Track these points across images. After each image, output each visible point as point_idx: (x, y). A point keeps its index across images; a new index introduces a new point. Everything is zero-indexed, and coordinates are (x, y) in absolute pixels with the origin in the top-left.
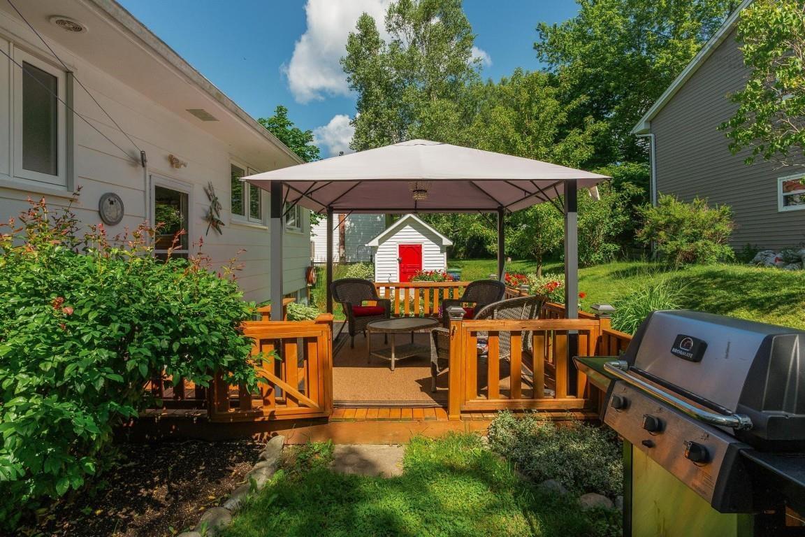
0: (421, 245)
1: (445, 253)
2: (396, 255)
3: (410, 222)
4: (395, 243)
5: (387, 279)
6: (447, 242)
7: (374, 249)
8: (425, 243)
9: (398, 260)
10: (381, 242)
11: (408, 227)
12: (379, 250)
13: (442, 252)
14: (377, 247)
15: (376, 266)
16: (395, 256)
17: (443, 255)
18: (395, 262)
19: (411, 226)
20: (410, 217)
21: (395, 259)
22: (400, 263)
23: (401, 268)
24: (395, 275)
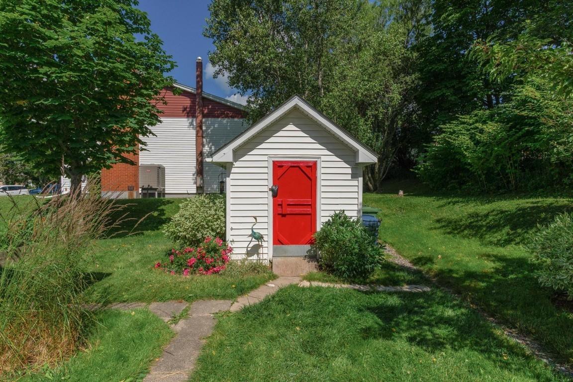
0: (315, 163)
1: (361, 179)
2: (266, 180)
3: (297, 117)
4: (265, 158)
5: (250, 226)
6: (366, 157)
7: (226, 168)
8: (323, 158)
9: (271, 190)
10: (239, 153)
11: (291, 127)
12: (234, 170)
13: (354, 176)
14: (231, 165)
15: (229, 201)
16: (265, 182)
17: (355, 183)
18: (265, 195)
19: (294, 125)
20: (296, 108)
21: (266, 189)
22: (275, 196)
23: (277, 206)
24: (265, 220)
